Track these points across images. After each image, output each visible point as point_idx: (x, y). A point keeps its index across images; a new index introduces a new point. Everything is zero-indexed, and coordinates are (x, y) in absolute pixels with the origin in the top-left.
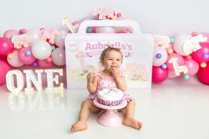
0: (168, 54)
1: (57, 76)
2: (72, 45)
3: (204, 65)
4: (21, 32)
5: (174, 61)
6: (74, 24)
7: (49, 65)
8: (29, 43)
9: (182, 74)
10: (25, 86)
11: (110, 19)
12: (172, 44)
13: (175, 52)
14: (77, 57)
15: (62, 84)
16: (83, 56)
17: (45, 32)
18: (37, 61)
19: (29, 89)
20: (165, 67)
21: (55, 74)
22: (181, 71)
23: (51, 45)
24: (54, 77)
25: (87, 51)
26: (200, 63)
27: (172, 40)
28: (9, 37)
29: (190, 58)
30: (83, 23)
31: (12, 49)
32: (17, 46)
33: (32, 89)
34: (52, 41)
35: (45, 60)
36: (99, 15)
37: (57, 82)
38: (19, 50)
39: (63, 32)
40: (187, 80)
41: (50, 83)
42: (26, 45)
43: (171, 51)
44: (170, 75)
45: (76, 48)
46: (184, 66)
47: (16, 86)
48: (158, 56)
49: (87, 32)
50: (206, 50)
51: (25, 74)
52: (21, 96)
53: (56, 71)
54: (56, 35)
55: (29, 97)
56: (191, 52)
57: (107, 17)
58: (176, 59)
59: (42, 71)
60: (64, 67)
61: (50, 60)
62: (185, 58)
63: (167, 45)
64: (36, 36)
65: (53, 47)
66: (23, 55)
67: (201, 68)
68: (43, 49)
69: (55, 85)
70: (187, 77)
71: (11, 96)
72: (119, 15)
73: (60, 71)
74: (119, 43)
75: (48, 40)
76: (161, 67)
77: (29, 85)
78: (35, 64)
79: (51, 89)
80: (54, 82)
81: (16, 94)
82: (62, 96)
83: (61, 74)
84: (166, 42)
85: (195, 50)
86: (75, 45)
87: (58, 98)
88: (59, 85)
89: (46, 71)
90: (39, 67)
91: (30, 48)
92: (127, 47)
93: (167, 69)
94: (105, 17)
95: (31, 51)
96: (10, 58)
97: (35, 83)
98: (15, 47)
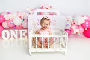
0: (72, 24)
1: (24, 33)
3: (86, 29)
4: (8, 13)
5: (74, 27)
6: (32, 10)
7: (21, 28)
8: (12, 18)
9: (77, 33)
10: (10, 37)
11: (47, 9)
12: (73, 20)
13: (74, 23)
14: (33, 25)
15: (26, 36)
16: (36, 24)
17: (19, 13)
18: (15, 26)
19: (12, 38)
20: (70, 29)
21: (23, 32)
22: (77, 31)
23: (22, 19)
24: (23, 33)
25: (37, 22)
26: (84, 28)
27: (73, 18)
28: (3, 15)
29: (80, 26)
30: (36, 10)
31: (4, 21)
32: (7, 19)
33: (13, 38)
35: (19, 26)
36: (42, 7)
37: (24, 35)
38: (8, 21)
39: (27, 14)
40: (79, 35)
41: (21, 35)
44: (72, 33)
45: (33, 21)
46: (78, 30)
47: (6, 36)
48: (67, 25)
49: (38, 14)
50: (87, 23)
51: (10, 32)
52: (8, 41)
53: (24, 30)
55: (12, 42)
56: (81, 24)
57: (46, 8)
58: (75, 26)
59: (18, 30)
60: (27, 29)
61: (21, 26)
62: (78, 26)
63: (71, 21)
64: (15, 15)
65: (23, 20)
66: (9, 23)
67: (85, 30)
68: (18, 21)
69: (23, 36)
70: (79, 34)
71: (4, 41)
72: (51, 7)
73: (26, 31)
75: (20, 17)
76: (68, 29)
77: (12, 36)
79: (21, 38)
82: (26, 41)
83: (26, 32)
84: (71, 19)
85: (83, 23)
86: (32, 20)
87: (24, 42)
89: (20, 30)
91: (12, 20)
92: (54, 21)
93: (71, 30)
94: (45, 8)
95: (13, 22)
96: (3, 25)
97: (15, 36)
98: (6, 19)
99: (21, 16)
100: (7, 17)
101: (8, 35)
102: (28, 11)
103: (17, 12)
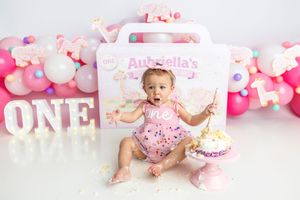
0: (250, 74)
1: (85, 109)
2: (108, 61)
4: (26, 41)
5: (259, 84)
6: (109, 29)
7: (72, 92)
8: (39, 58)
9: (270, 103)
10: (36, 125)
11: (165, 21)
12: (255, 60)
13: (259, 71)
14: (115, 79)
15: (93, 121)
16: (125, 78)
17: (66, 41)
18: (52, 85)
19: (41, 130)
20: (245, 93)
21: (81, 106)
23: (75, 61)
24: (80, 110)
25: (131, 71)
27: (256, 54)
28: (7, 49)
29: (281, 79)
30: (123, 27)
31: (13, 68)
32: (20, 63)
33: (47, 129)
34: (76, 56)
35: (66, 85)
36: (147, 15)
37: (85, 119)
38: (24, 69)
39: (94, 41)
40: (275, 112)
41: (74, 119)
42: (35, 62)
43: (254, 70)
44: (253, 105)
45: (114, 65)
47: (20, 124)
48: (236, 78)
49: (130, 41)
51: (34, 108)
52: (29, 140)
53: (83, 100)
54: (82, 46)
55: (42, 142)
56: (284, 71)
57: (160, 18)
59: (61, 101)
60: (95, 94)
61: (72, 84)
62: (274, 79)
63: (248, 61)
64: (50, 48)
65: (78, 64)
66: (31, 77)
67: (296, 95)
68: (63, 67)
69: (82, 122)
70: (277, 107)
71: (13, 141)
72: (176, 16)
73: (90, 102)
74: (179, 58)
75: (69, 54)
76: (240, 93)
77: (41, 123)
78: (50, 91)
79: (75, 128)
80: (81, 118)
81: (21, 138)
82: (93, 139)
83: (92, 106)
84: (248, 55)
85: (289, 69)
86: (113, 61)
87: (86, 143)
88: (87, 123)
89: (67, 101)
90: (56, 95)
91: (42, 66)
92: (190, 64)
93: (248, 96)
94: (157, 19)
95: (43, 70)
96: (9, 82)
97: (51, 120)
98: (17, 64)
99: (70, 50)
100: (20, 55)
101: (27, 118)
102: (97, 29)
103: (58, 37)
